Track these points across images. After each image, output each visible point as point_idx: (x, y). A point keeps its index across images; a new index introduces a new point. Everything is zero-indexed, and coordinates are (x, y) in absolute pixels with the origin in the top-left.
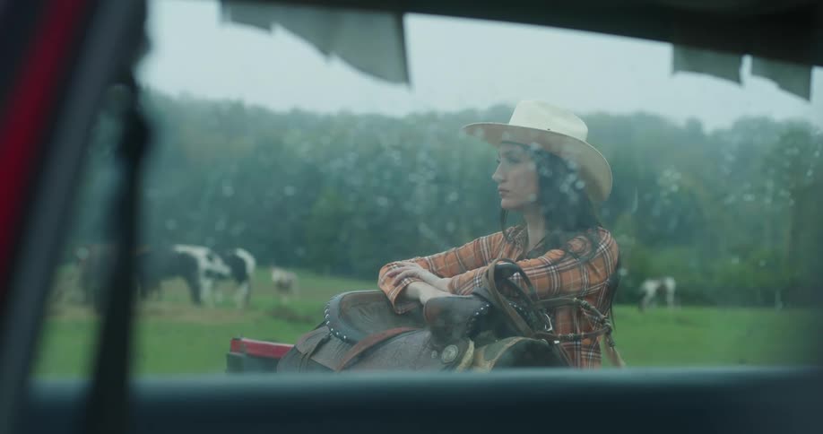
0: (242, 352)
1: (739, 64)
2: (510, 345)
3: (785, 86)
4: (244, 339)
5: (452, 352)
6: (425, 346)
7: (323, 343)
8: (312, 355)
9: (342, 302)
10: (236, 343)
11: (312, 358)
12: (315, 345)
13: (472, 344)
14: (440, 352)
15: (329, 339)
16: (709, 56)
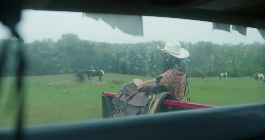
0: (105, 95)
1: (230, 27)
2: (163, 94)
3: (241, 32)
4: (105, 93)
5: (150, 97)
6: (144, 95)
7: (121, 95)
8: (119, 98)
9: (125, 86)
10: (103, 94)
11: (120, 99)
12: (120, 96)
13: (154, 95)
14: (147, 97)
15: (123, 94)
16: (222, 25)
